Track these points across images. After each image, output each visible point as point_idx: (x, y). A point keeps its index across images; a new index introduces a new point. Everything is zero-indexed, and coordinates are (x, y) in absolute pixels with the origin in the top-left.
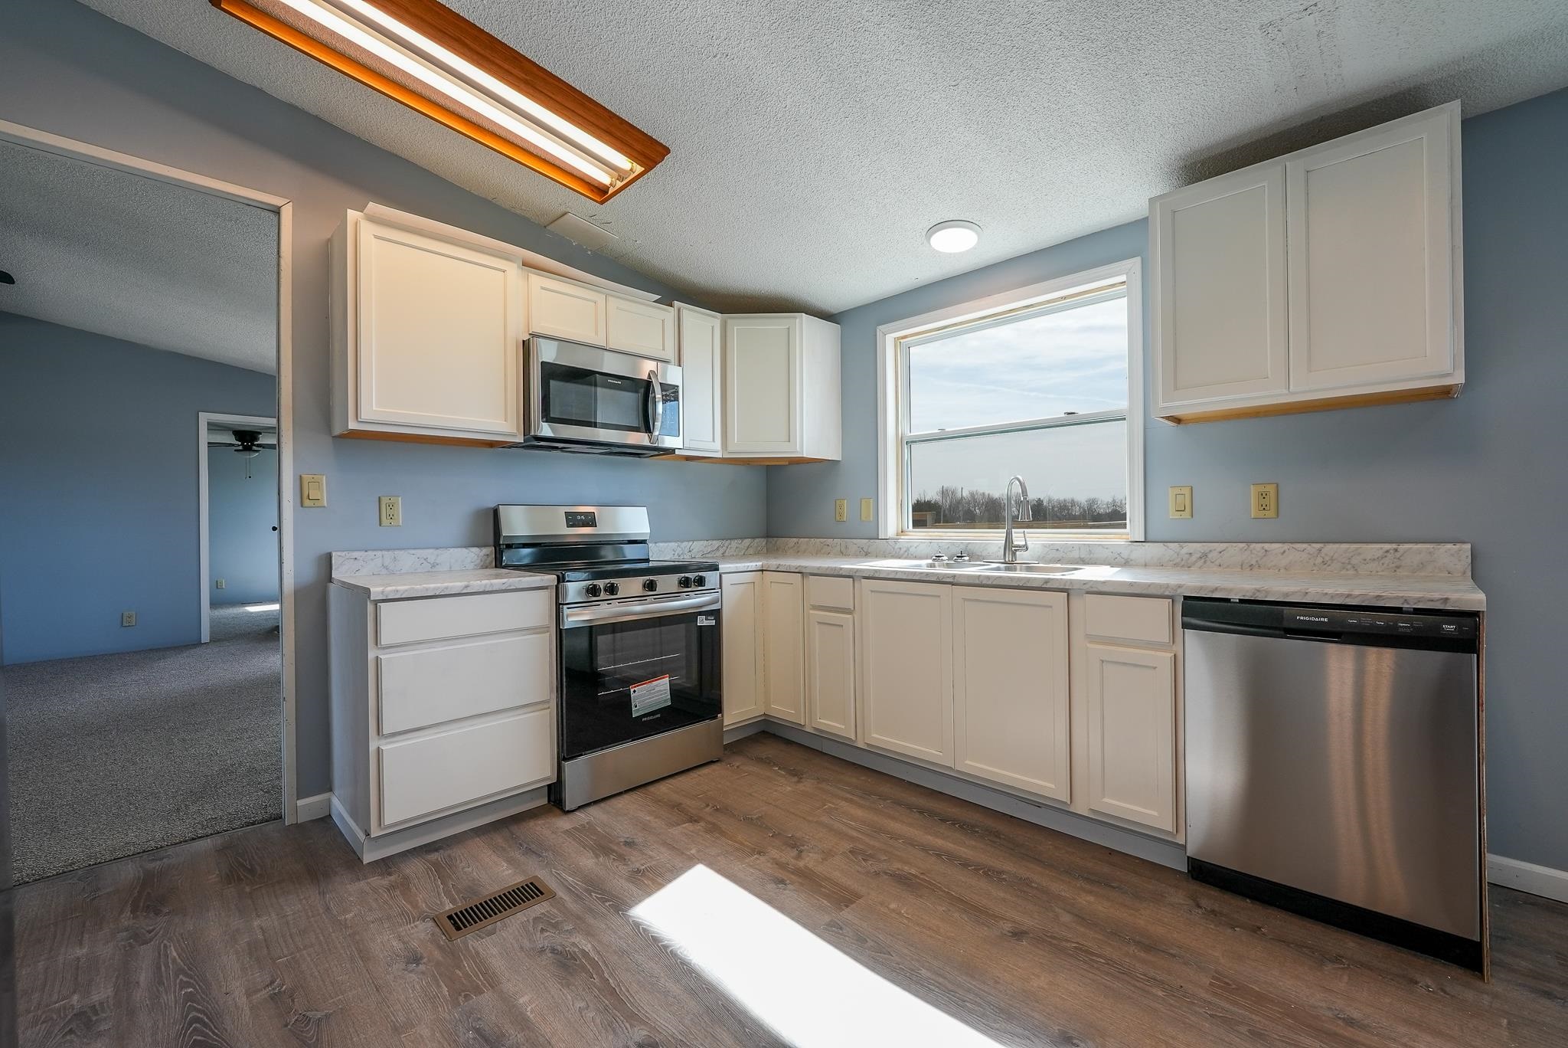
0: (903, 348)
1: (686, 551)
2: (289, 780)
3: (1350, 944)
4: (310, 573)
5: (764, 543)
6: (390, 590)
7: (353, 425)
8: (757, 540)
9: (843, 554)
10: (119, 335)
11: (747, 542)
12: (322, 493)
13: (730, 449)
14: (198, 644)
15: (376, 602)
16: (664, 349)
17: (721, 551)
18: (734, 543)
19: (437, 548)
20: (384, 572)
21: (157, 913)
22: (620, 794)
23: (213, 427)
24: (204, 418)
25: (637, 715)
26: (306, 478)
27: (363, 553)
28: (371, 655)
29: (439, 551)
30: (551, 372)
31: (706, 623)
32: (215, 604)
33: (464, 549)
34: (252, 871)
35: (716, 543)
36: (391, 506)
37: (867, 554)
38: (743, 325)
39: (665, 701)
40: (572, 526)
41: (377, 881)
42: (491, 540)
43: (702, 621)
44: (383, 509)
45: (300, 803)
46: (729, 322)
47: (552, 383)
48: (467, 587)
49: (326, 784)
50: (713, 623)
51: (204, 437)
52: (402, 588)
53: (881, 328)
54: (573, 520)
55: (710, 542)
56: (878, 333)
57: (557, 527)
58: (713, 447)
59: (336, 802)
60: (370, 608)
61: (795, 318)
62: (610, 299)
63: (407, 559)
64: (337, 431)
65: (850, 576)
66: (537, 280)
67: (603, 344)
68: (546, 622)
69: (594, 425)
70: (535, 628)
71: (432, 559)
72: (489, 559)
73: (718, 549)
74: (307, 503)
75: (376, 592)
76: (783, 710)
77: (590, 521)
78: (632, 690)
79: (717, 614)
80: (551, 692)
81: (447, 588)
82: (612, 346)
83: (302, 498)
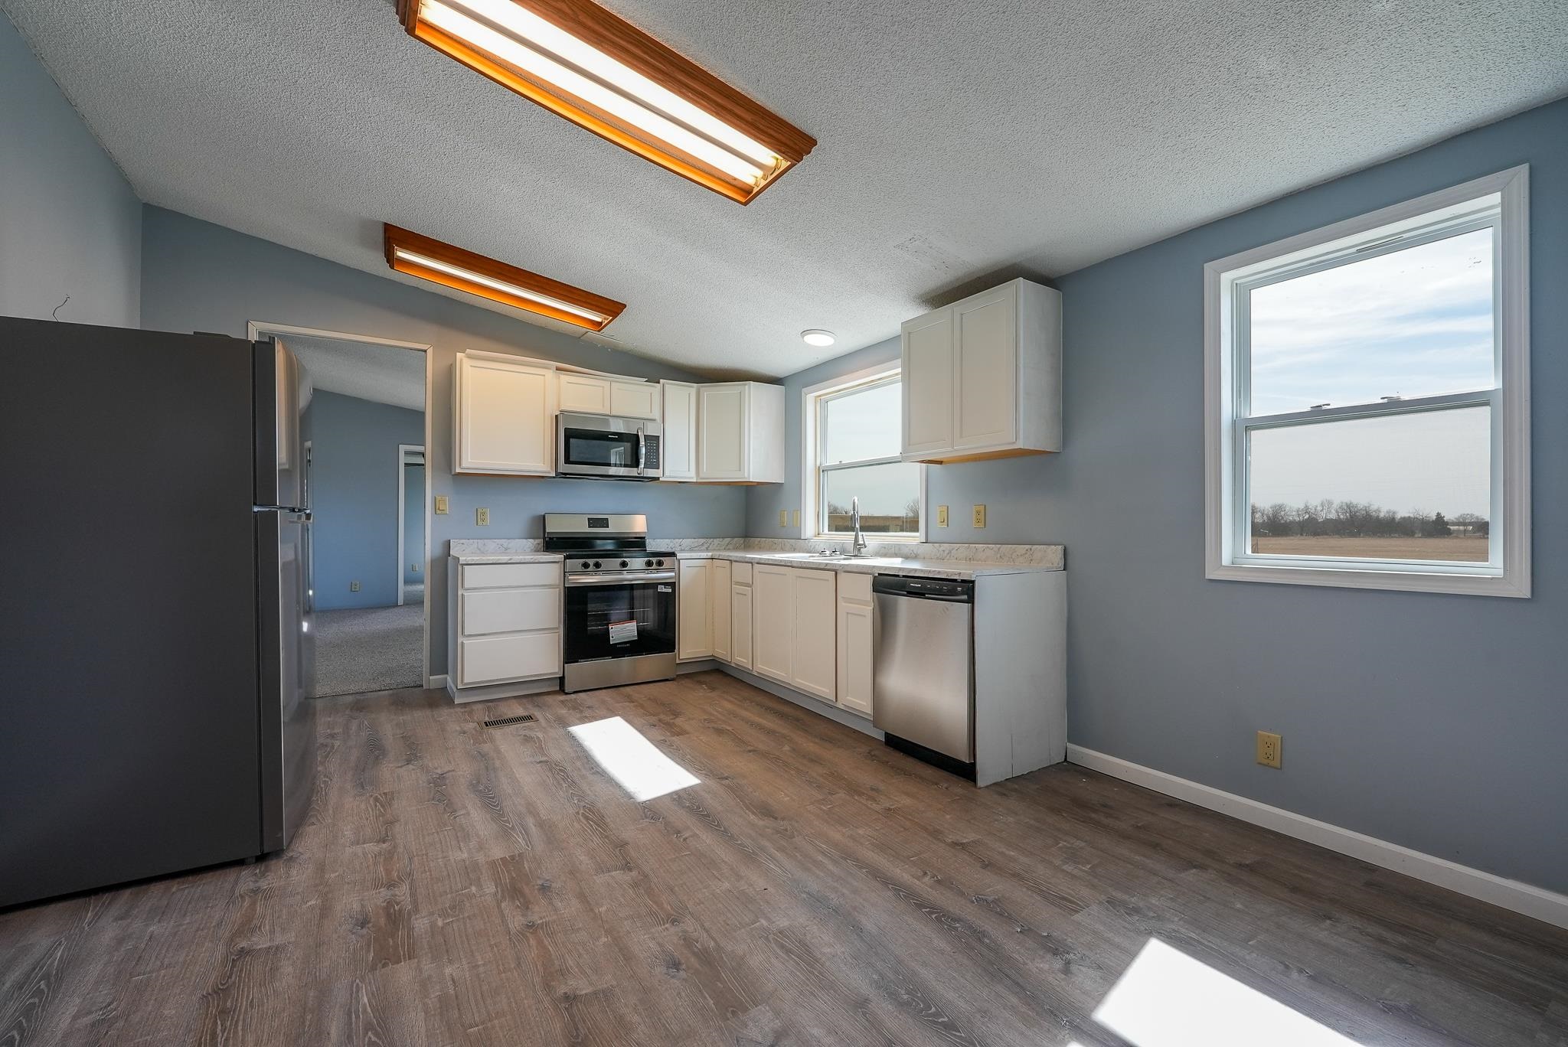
0: (823, 403)
1: (678, 545)
2: (426, 669)
3: (929, 771)
4: (439, 551)
5: (742, 542)
6: (470, 559)
7: (458, 470)
8: (736, 539)
9: (783, 550)
10: (354, 394)
11: (727, 540)
12: (446, 507)
13: (701, 475)
14: (396, 605)
15: (463, 565)
16: (651, 412)
17: (706, 546)
18: (717, 541)
19: (509, 539)
20: (478, 551)
21: (361, 711)
22: (601, 689)
23: (407, 453)
24: (403, 448)
25: (614, 642)
26: (438, 498)
27: (467, 541)
28: (460, 593)
29: (510, 541)
30: (570, 434)
31: (664, 590)
32: (407, 582)
33: (524, 540)
34: (404, 702)
35: (702, 541)
36: (483, 514)
37: (794, 550)
38: (710, 391)
39: (634, 636)
40: (593, 527)
41: (458, 710)
42: (542, 536)
43: (661, 589)
44: (479, 516)
45: (431, 677)
46: (702, 389)
47: (572, 441)
48: (511, 559)
49: (444, 671)
50: (670, 590)
51: (402, 460)
52: (476, 559)
53: (804, 390)
54: (593, 522)
55: (696, 540)
56: (803, 394)
57: (580, 527)
58: (691, 476)
59: (448, 678)
60: (460, 568)
61: (745, 385)
62: (613, 384)
63: (492, 545)
64: (453, 473)
65: (751, 562)
66: (565, 378)
67: (608, 413)
68: (557, 582)
69: (609, 465)
70: (550, 585)
71: (505, 545)
72: (540, 546)
73: (703, 544)
74: (438, 512)
75: (462, 560)
76: (721, 653)
77: (604, 523)
78: (610, 627)
79: (673, 585)
80: (560, 622)
81: (499, 559)
82: (613, 413)
83: (436, 509)
